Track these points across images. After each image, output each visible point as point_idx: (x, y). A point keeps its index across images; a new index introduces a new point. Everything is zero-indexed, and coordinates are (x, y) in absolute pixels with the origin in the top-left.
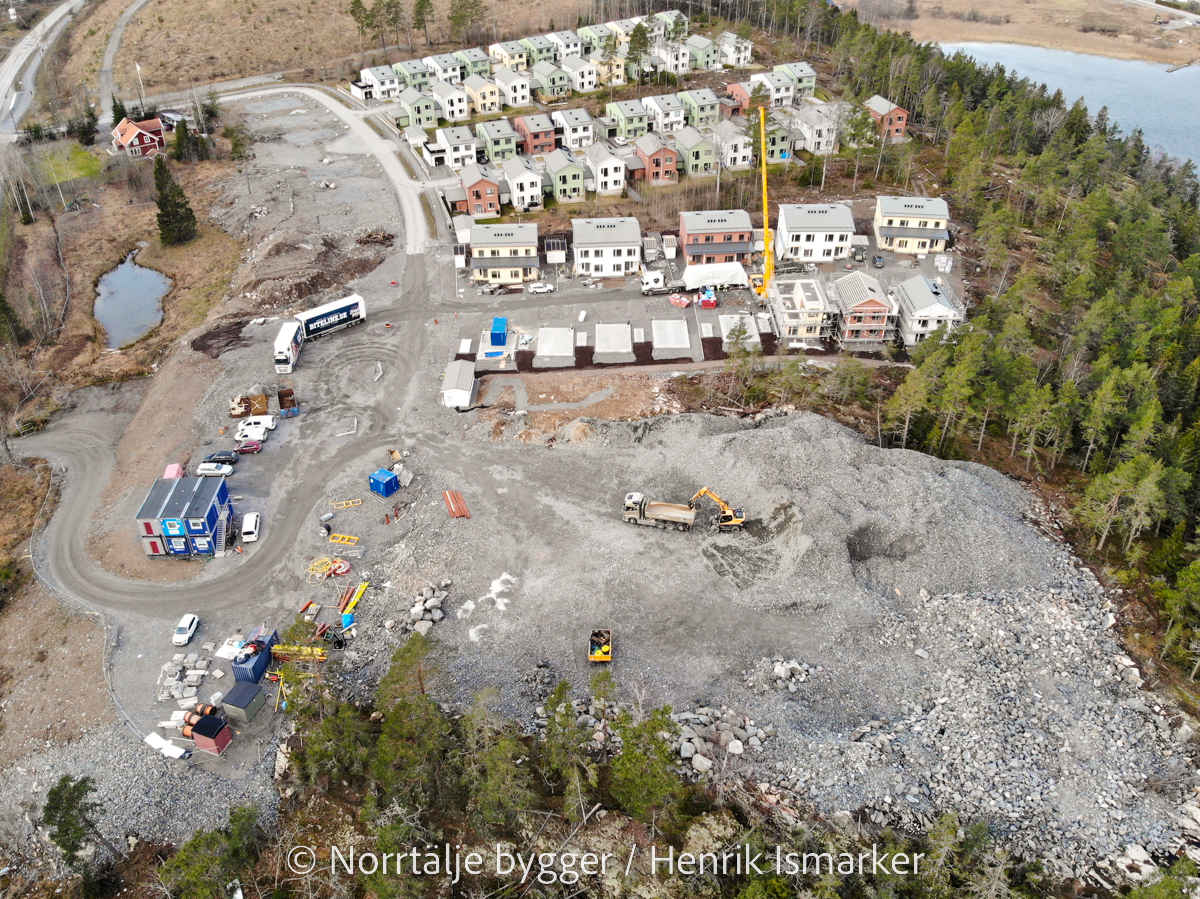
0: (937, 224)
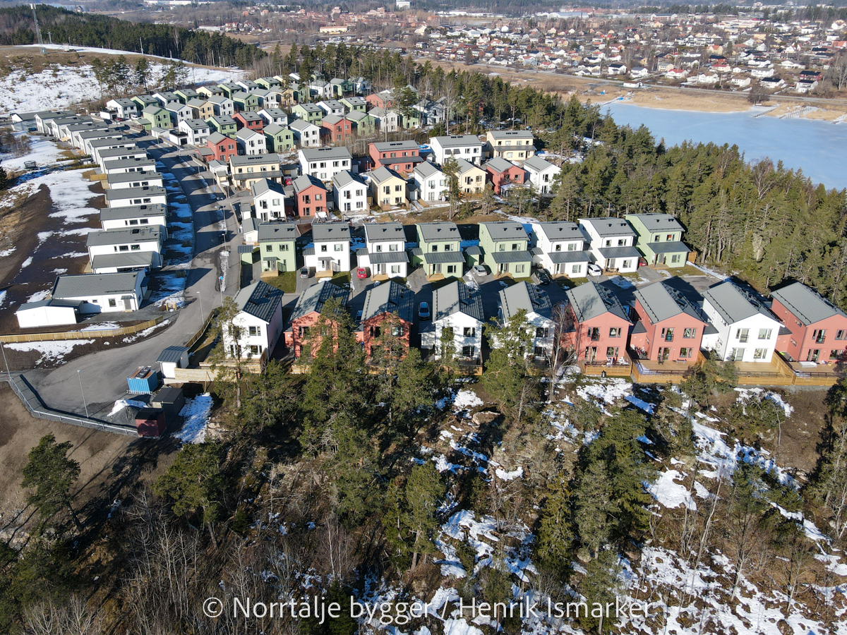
0: (527, 142)
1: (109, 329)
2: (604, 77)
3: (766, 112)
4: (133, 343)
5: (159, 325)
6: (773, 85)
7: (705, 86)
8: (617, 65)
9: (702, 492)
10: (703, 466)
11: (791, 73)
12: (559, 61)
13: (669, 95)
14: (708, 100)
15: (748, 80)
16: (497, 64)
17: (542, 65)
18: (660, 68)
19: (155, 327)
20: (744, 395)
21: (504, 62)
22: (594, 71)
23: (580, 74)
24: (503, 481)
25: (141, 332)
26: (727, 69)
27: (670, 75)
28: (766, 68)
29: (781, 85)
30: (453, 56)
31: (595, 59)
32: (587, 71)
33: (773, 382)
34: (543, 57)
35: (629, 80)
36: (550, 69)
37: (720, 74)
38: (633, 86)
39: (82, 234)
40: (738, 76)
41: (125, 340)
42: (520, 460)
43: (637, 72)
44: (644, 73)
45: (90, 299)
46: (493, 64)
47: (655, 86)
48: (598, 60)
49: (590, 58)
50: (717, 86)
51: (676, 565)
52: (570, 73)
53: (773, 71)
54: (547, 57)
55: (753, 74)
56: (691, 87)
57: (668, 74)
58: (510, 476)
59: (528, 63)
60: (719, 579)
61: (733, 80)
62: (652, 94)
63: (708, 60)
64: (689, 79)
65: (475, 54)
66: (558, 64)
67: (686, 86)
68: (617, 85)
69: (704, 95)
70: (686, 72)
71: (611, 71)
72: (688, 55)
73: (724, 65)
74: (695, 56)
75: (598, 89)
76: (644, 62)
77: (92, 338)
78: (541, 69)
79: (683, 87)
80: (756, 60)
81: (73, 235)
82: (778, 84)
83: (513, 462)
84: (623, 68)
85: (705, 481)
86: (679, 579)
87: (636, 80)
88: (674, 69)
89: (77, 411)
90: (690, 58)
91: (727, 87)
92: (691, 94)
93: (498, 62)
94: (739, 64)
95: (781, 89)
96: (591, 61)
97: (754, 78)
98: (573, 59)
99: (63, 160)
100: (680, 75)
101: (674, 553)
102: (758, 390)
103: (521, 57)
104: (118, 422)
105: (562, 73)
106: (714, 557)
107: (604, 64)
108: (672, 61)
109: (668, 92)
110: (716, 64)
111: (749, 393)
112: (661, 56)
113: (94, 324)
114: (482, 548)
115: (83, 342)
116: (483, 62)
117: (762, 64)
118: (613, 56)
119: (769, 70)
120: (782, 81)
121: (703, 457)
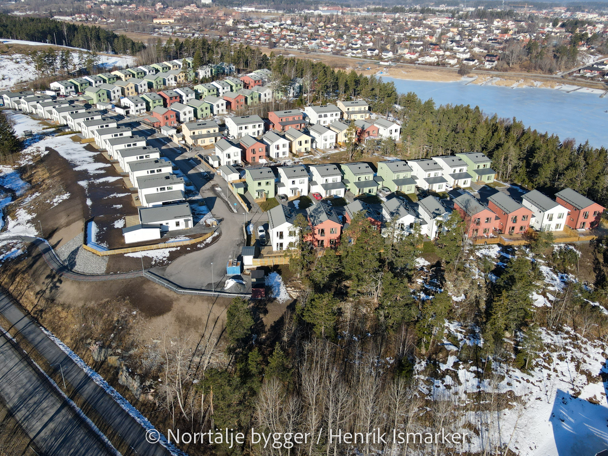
0: (365, 108)
1: (184, 241)
2: (365, 57)
3: (472, 81)
4: (204, 248)
5: (214, 235)
6: (471, 63)
7: (430, 64)
8: (372, 50)
9: (552, 298)
10: (548, 285)
11: (480, 56)
12: (332, 46)
13: (410, 70)
14: (435, 74)
15: (456, 60)
16: (291, 48)
17: (322, 49)
18: (400, 52)
19: (212, 237)
20: (556, 248)
21: (296, 47)
22: (358, 53)
23: (349, 55)
24: (456, 302)
25: (205, 240)
26: (441, 52)
27: (408, 56)
28: (464, 52)
29: (476, 63)
30: (258, 42)
31: (356, 45)
32: (353, 53)
33: (569, 240)
34: (321, 42)
35: (381, 59)
36: (329, 52)
37: (438, 56)
38: (386, 64)
39: (110, 181)
40: (448, 57)
41: (199, 246)
42: (461, 292)
43: (386, 54)
44: (390, 54)
45: (164, 223)
46: (287, 48)
47: (399, 63)
48: (358, 46)
49: (353, 44)
50: (438, 64)
51: (548, 334)
52: (342, 55)
53: (469, 54)
54: (323, 43)
55: (457, 56)
56: (422, 64)
57: (406, 56)
58: (459, 299)
59: (312, 47)
60: (570, 338)
61: (447, 60)
62: (400, 70)
63: (428, 47)
64: (419, 59)
65: (274, 40)
66: (332, 48)
67: (419, 64)
68: (375, 63)
69: (431, 70)
70: (417, 54)
71: (369, 53)
72: (415, 43)
73: (438, 50)
74: (419, 43)
75: (364, 66)
76: (388, 47)
77: (177, 247)
78: (322, 51)
79: (417, 65)
80: (458, 47)
81: (103, 183)
82: (474, 62)
83: (459, 293)
84: (377, 51)
85: (552, 292)
86: (552, 340)
87: (386, 60)
88: (409, 53)
89: (203, 288)
90: (416, 45)
91: (444, 65)
92: (423, 69)
93: (291, 47)
94: (447, 49)
95: (476, 66)
96: (354, 46)
97: (459, 59)
98: (342, 45)
99: (47, 128)
100: (413, 57)
101: (545, 328)
102: (563, 245)
103: (305, 43)
104: (235, 292)
105: (337, 54)
106: (564, 328)
107: (363, 48)
108: (406, 47)
109: (409, 68)
110: (433, 49)
111: (558, 247)
112: (399, 43)
113: (172, 238)
114: (460, 336)
115: (174, 249)
116: (280, 47)
117: (462, 50)
118: (366, 42)
119: (467, 53)
120: (476, 61)
121: (547, 280)
